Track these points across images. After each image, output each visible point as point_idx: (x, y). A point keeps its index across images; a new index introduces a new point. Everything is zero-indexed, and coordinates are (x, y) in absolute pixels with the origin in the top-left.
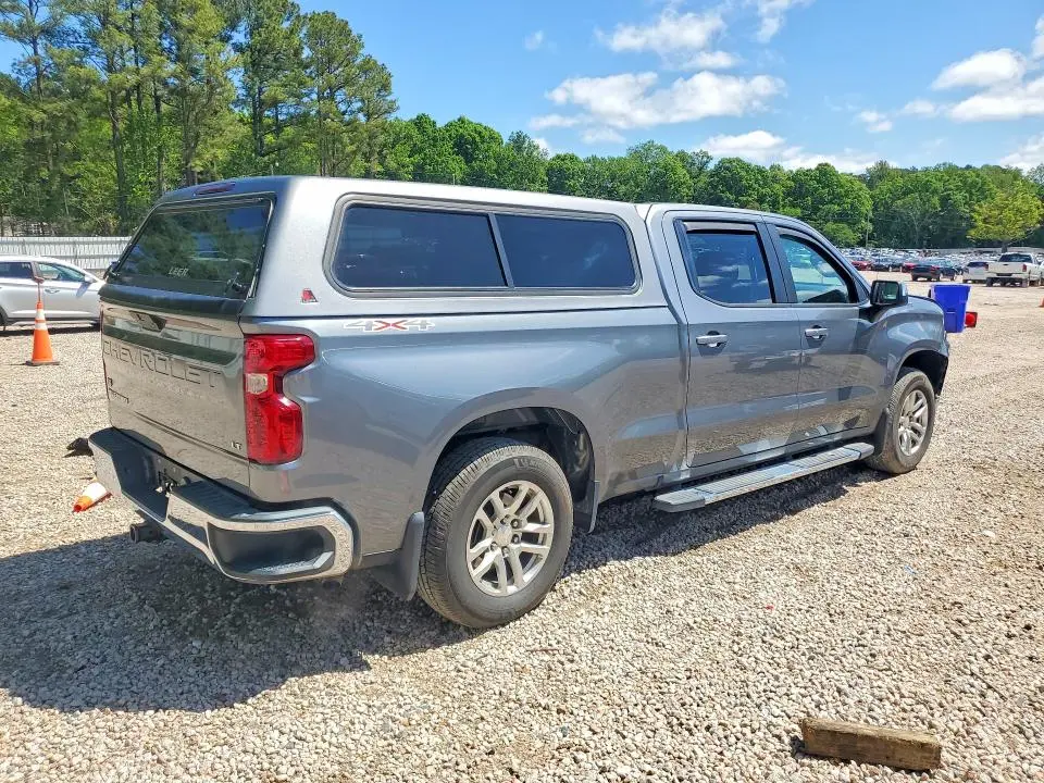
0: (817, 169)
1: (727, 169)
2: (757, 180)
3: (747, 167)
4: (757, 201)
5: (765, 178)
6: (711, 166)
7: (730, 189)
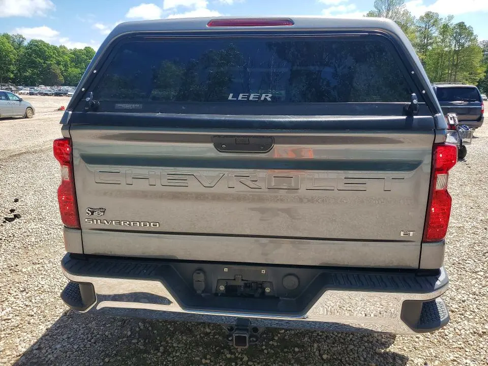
0: (85, 49)
1: (35, 45)
2: (54, 53)
3: (47, 46)
4: (56, 64)
5: (58, 52)
6: (26, 43)
7: (40, 57)
